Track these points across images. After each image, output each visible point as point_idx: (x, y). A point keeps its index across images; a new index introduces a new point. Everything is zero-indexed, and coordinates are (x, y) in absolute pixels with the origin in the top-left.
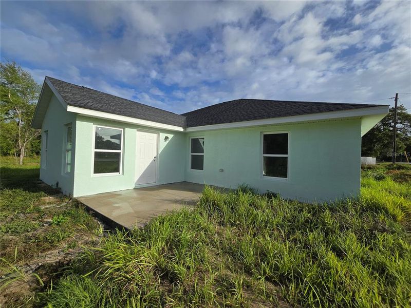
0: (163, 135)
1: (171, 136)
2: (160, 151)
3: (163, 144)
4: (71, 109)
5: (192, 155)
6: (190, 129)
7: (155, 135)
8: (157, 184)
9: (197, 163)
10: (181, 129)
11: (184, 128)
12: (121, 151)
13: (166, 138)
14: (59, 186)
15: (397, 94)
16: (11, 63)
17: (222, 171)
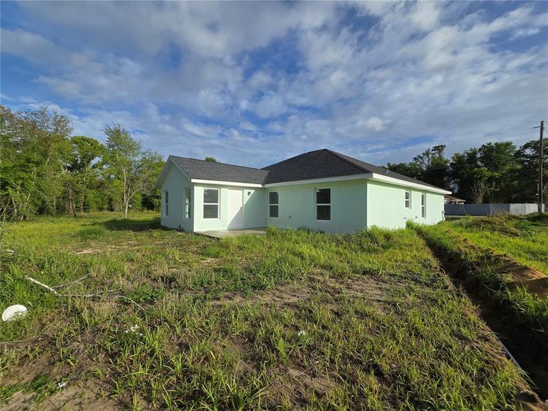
0: (246, 191)
1: (252, 192)
2: (245, 203)
3: (247, 198)
4: (193, 181)
5: (271, 206)
6: (267, 186)
7: (241, 192)
8: (243, 227)
9: (274, 212)
10: (260, 186)
11: (263, 184)
12: (218, 204)
13: (249, 193)
14: (182, 227)
15: (542, 123)
16: (117, 126)
17: (290, 217)
